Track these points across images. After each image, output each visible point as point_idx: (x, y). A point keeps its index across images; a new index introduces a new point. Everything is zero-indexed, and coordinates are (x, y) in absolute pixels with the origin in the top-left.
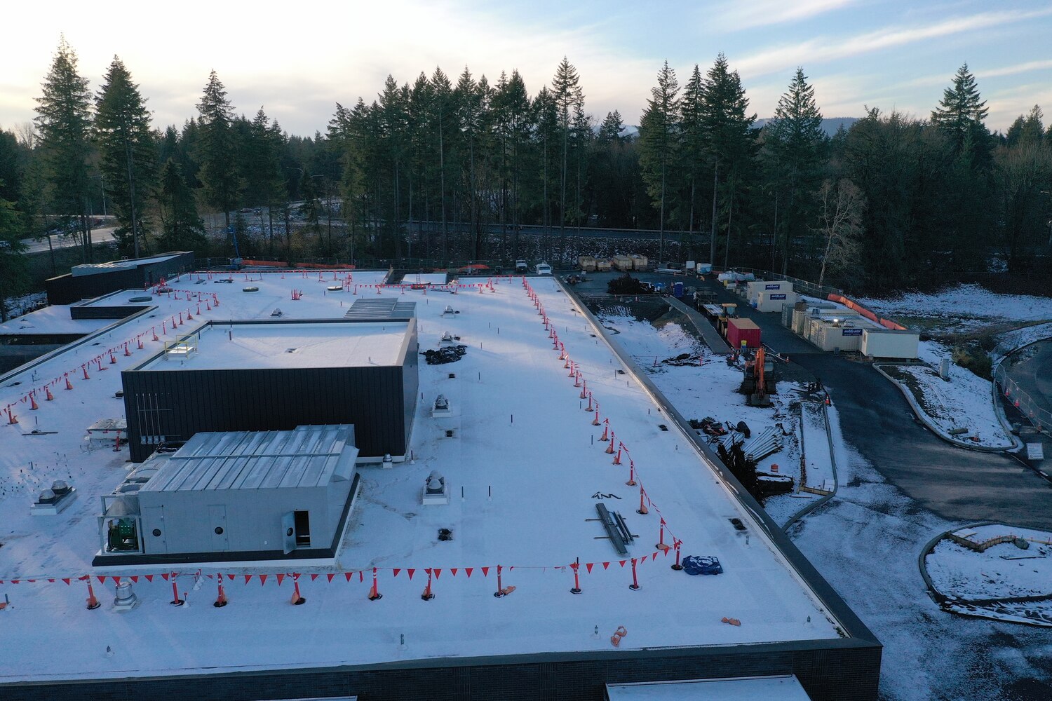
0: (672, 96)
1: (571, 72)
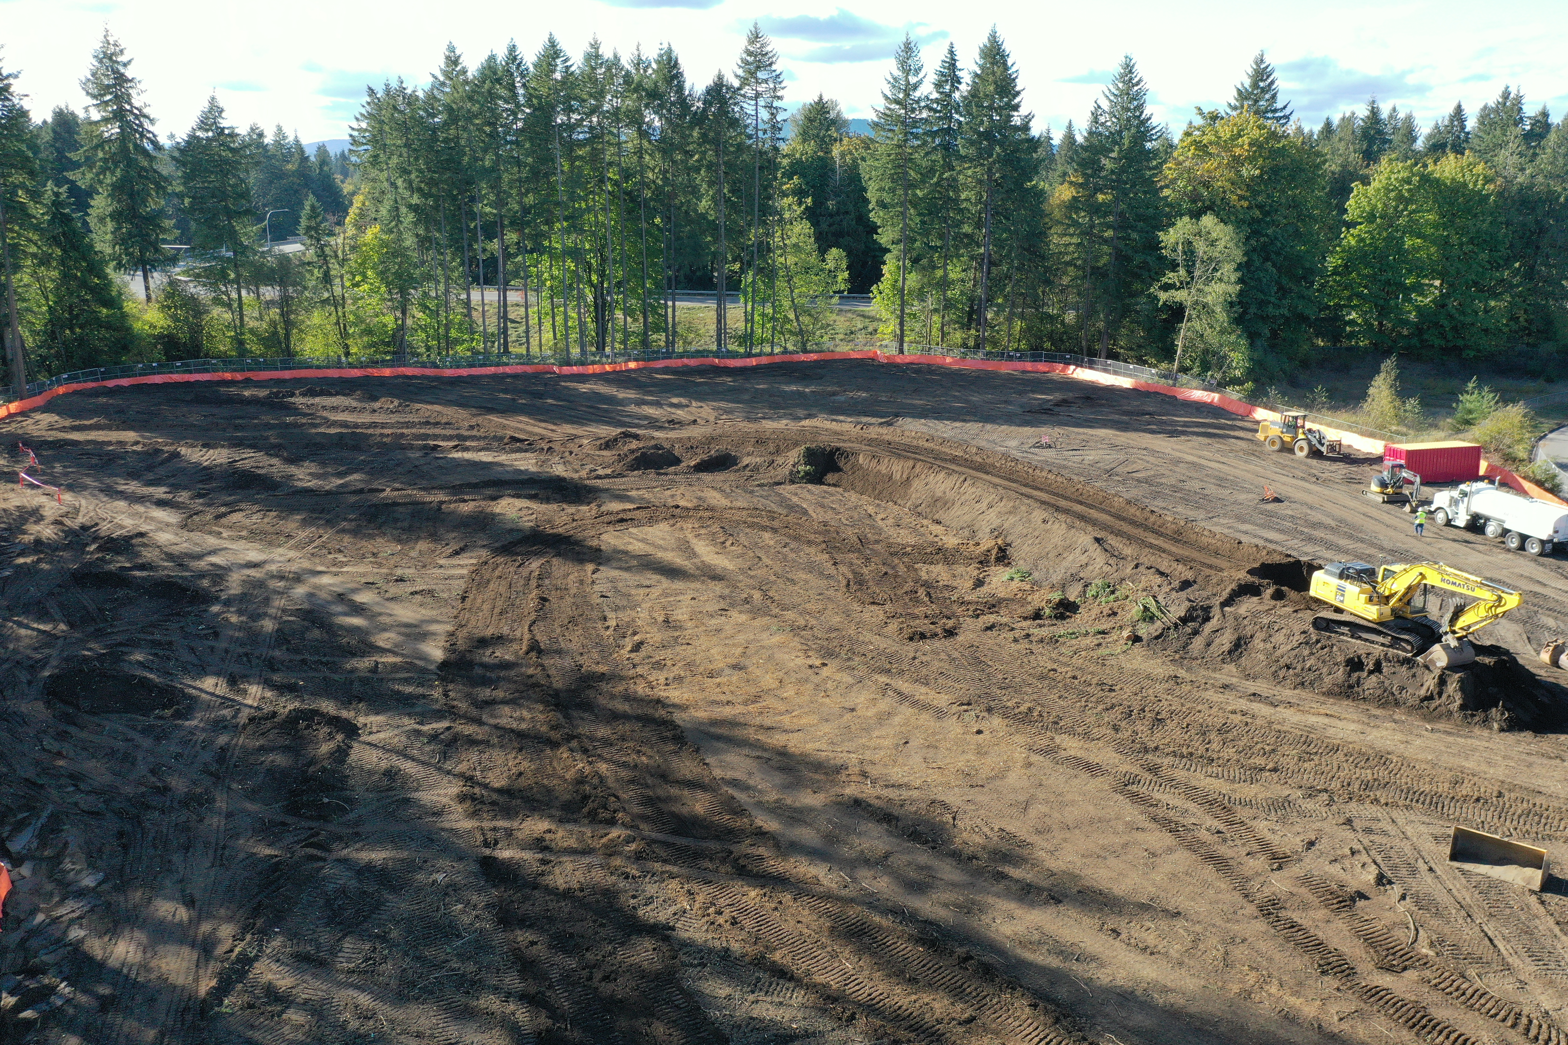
0: (915, 87)
1: (762, 46)
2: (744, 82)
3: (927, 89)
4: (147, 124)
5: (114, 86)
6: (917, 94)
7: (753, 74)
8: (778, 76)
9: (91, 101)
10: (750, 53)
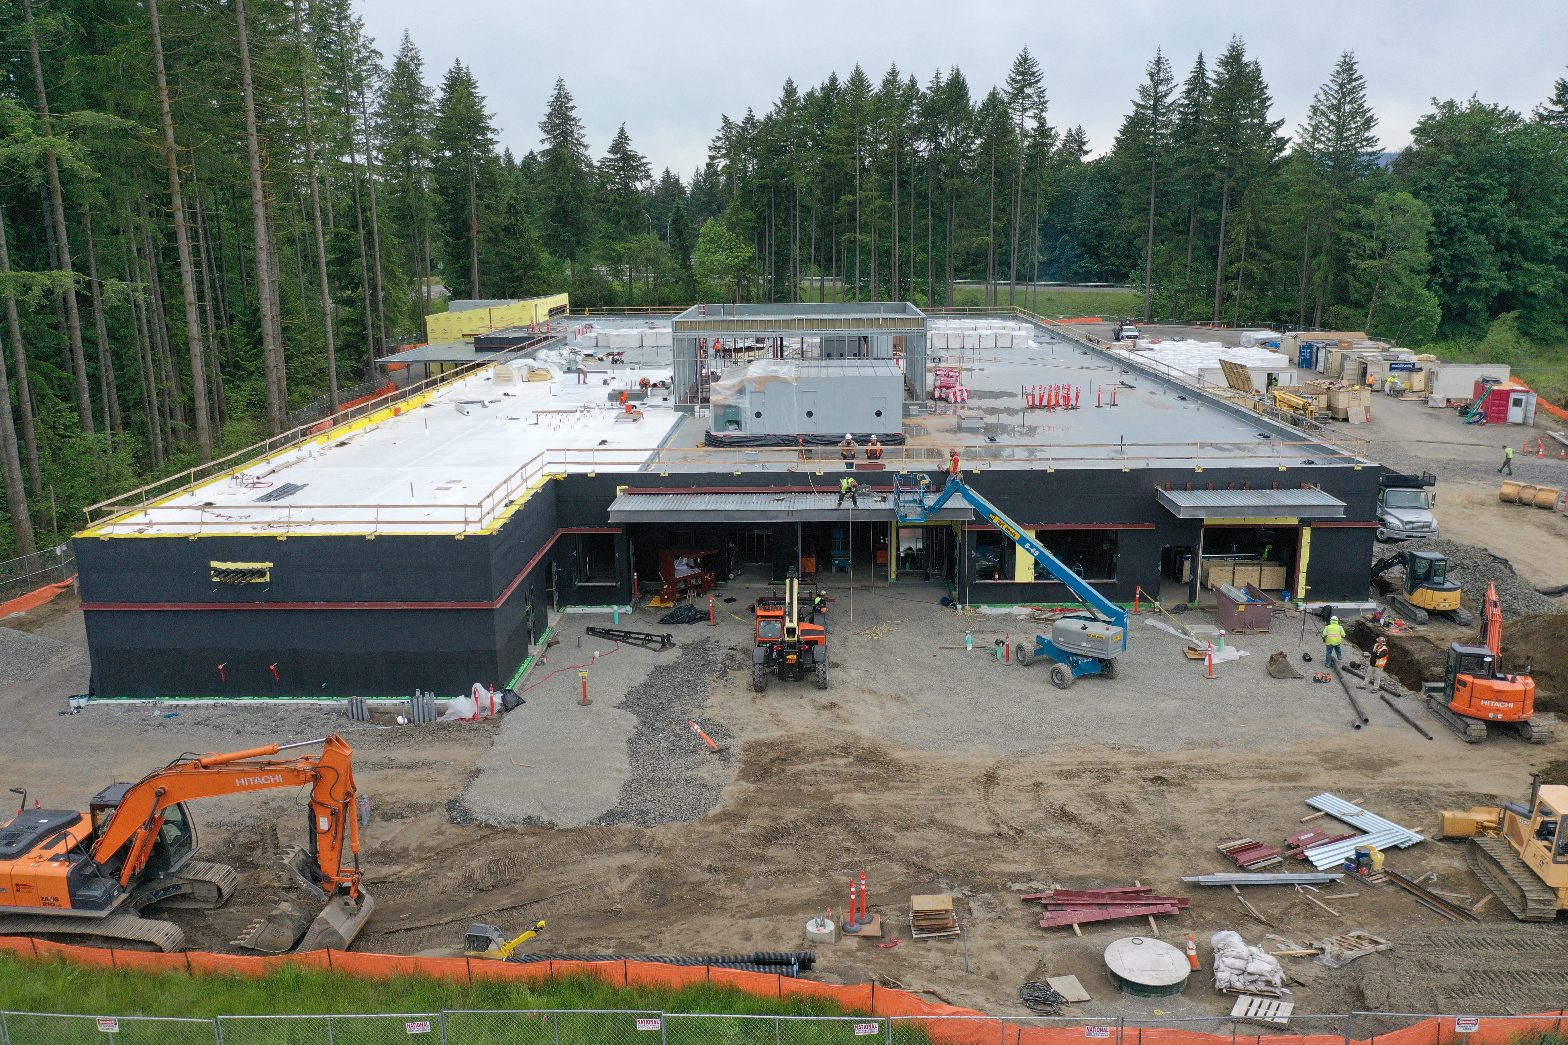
0: (1166, 95)
1: (1032, 67)
2: (1014, 97)
3: (1176, 95)
4: (582, 150)
5: (561, 124)
6: (1169, 100)
7: (1021, 90)
8: (1042, 92)
9: (545, 136)
10: (1019, 73)
